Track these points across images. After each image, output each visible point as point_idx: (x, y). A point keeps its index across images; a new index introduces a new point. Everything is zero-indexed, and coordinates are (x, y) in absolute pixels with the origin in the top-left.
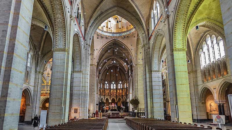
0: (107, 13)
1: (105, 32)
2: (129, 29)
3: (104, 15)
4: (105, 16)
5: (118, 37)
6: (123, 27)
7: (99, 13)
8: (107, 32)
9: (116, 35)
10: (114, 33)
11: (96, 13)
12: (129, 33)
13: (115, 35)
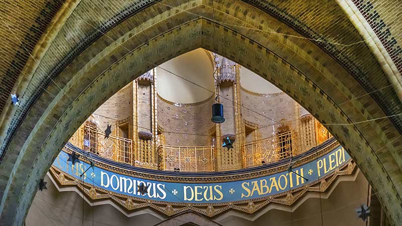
0: (136, 32)
1: (110, 166)
2: (300, 147)
3: (107, 52)
4: (114, 59)
5: (211, 212)
6: (249, 131)
7: (75, 33)
8: (125, 168)
9: (195, 193)
10: (178, 177)
11: (50, 38)
12: (300, 181)
13: (192, 194)
